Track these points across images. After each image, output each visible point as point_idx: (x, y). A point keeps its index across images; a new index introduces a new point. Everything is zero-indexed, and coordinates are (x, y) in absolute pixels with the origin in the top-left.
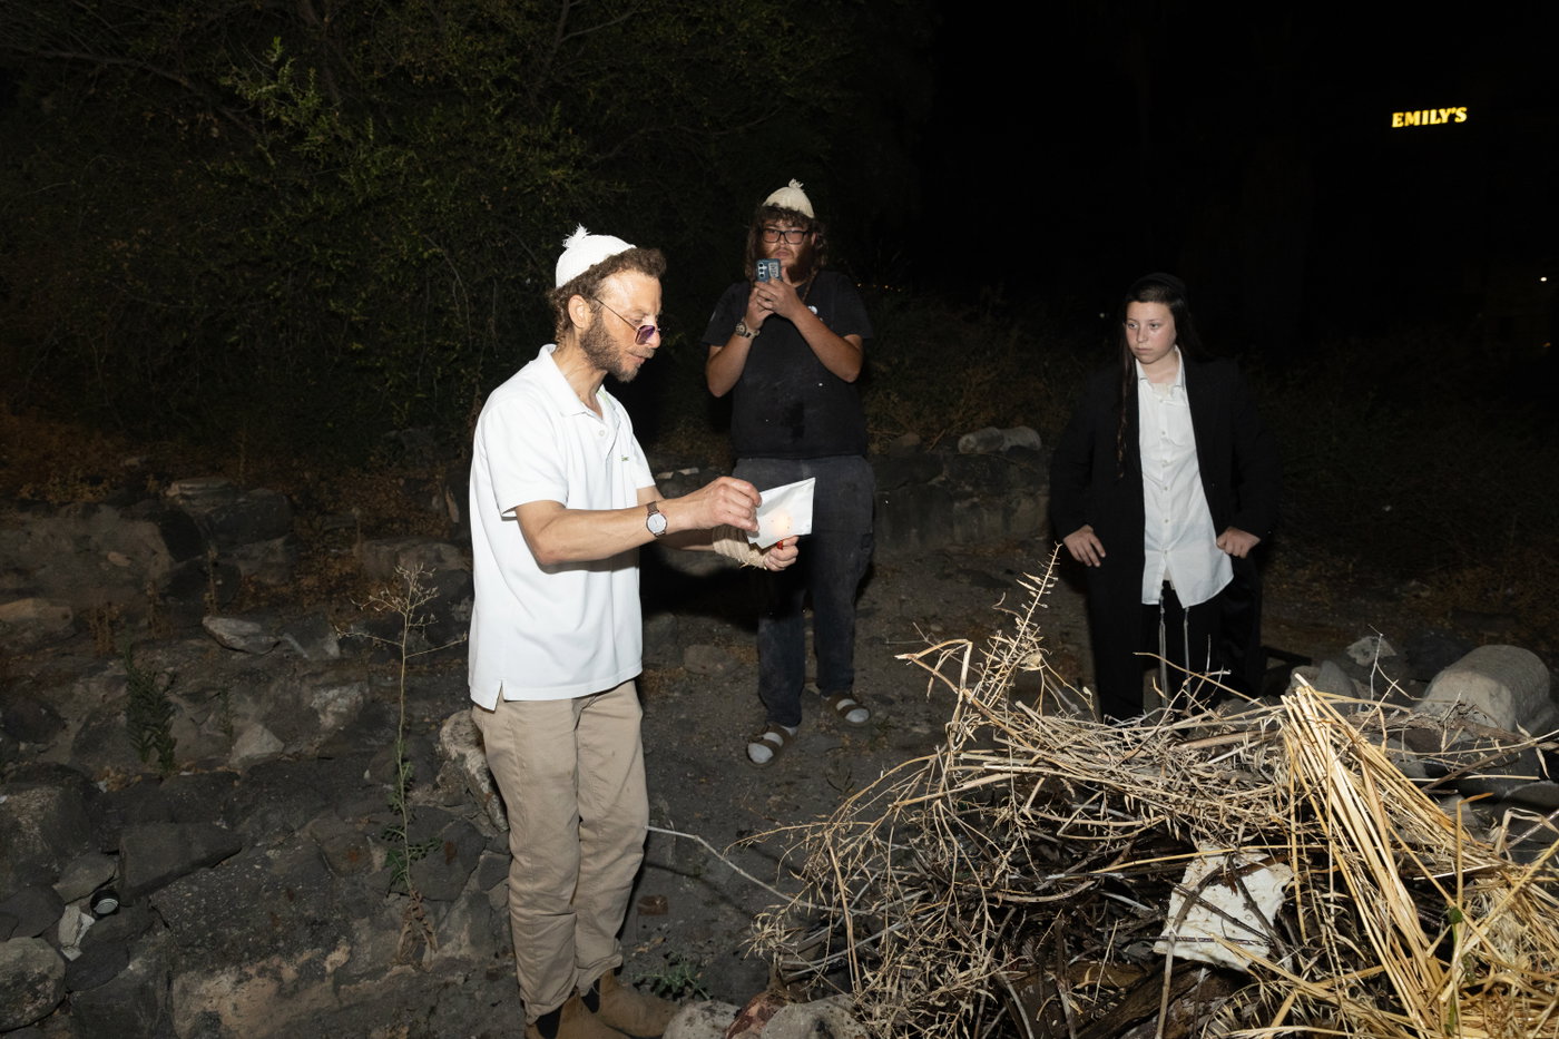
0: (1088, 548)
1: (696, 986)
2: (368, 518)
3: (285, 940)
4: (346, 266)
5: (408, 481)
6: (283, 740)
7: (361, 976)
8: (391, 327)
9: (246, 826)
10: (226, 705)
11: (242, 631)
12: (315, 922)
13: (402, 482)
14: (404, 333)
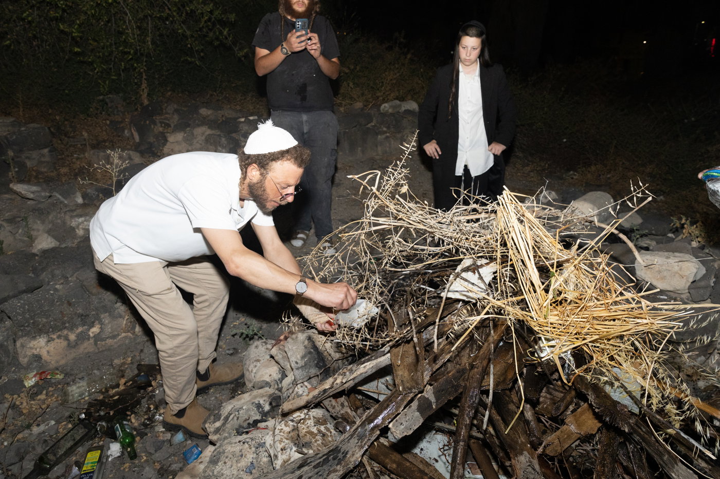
0: (434, 150)
1: (259, 335)
2: (92, 140)
3: (69, 323)
4: (66, 5)
5: (111, 122)
6: (59, 242)
7: (107, 338)
8: (95, 40)
9: (44, 276)
10: (27, 225)
11: (31, 190)
12: (82, 315)
13: (108, 122)
14: (102, 44)
